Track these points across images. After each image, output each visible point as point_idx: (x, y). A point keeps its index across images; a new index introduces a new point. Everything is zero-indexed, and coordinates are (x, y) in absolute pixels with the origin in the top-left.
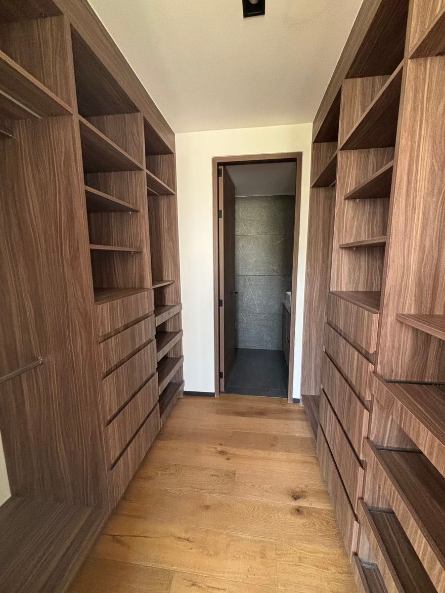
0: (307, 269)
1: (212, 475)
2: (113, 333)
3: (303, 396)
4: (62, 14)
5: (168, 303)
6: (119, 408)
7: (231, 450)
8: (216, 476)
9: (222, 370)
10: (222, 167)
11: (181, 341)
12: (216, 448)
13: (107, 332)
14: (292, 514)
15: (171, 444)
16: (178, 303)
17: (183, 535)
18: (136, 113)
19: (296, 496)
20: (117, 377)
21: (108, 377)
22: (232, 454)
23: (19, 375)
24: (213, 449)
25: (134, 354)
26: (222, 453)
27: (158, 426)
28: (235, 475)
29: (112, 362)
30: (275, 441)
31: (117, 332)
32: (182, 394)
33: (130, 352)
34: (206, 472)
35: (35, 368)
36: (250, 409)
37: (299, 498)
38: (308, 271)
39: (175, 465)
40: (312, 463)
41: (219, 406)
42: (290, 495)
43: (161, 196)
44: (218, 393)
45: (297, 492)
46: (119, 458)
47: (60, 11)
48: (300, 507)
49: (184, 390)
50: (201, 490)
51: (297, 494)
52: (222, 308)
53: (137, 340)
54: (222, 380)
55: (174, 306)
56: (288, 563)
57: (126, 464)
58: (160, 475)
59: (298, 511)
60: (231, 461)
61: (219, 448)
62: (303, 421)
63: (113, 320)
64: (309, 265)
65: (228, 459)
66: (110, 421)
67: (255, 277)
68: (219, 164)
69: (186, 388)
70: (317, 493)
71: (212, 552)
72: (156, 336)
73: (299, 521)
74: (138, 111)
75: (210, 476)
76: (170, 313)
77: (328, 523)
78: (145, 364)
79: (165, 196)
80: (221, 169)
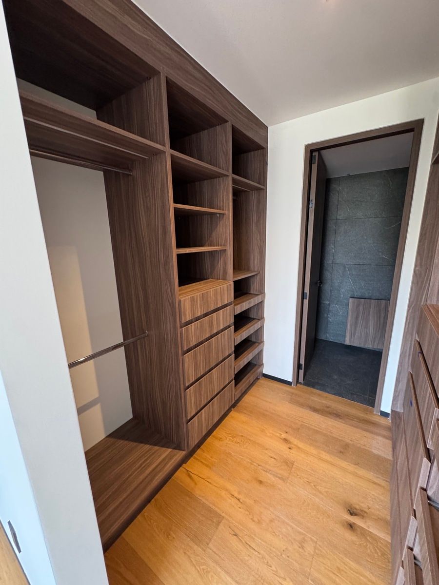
0: (416, 266)
1: (271, 457)
2: (193, 321)
3: (392, 411)
4: (159, 73)
5: (253, 291)
6: (196, 379)
7: (295, 441)
8: (275, 459)
9: (302, 362)
10: (316, 154)
11: (262, 328)
12: (281, 434)
13: (188, 320)
14: (343, 525)
15: (243, 417)
16: (261, 292)
17: (236, 495)
18: (225, 124)
19: (353, 512)
20: (195, 354)
21: (187, 354)
22: (295, 445)
23: (136, 341)
24: (278, 435)
25: (211, 337)
26: (286, 440)
27: (232, 399)
28: (293, 466)
29: (191, 343)
30: (346, 449)
31: (198, 319)
32: (261, 375)
33: (208, 335)
34: (266, 452)
35: (144, 338)
36: (325, 408)
37: (356, 515)
38: (417, 268)
39: (242, 436)
40: (384, 487)
41: (293, 395)
42: (347, 509)
43: (251, 192)
44: (295, 383)
45: (356, 509)
46: (194, 416)
47: (158, 71)
48: (354, 523)
49: (264, 372)
50: (259, 465)
51: (355, 510)
52: (306, 302)
53: (215, 326)
54: (302, 372)
55: (257, 295)
56: (325, 566)
57: (200, 422)
58: (228, 440)
59: (351, 526)
60: (291, 451)
61: (284, 436)
62: (387, 439)
63: (193, 311)
64: (419, 262)
65: (290, 448)
66: (188, 387)
67: (356, 266)
68: (312, 151)
69: (266, 371)
70: (379, 520)
71: (256, 519)
72: (235, 323)
73: (349, 535)
74: (226, 121)
75: (270, 458)
76: (250, 303)
77: (383, 554)
78: (222, 347)
79: (256, 191)
80: (315, 156)
